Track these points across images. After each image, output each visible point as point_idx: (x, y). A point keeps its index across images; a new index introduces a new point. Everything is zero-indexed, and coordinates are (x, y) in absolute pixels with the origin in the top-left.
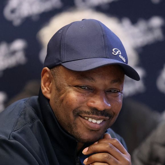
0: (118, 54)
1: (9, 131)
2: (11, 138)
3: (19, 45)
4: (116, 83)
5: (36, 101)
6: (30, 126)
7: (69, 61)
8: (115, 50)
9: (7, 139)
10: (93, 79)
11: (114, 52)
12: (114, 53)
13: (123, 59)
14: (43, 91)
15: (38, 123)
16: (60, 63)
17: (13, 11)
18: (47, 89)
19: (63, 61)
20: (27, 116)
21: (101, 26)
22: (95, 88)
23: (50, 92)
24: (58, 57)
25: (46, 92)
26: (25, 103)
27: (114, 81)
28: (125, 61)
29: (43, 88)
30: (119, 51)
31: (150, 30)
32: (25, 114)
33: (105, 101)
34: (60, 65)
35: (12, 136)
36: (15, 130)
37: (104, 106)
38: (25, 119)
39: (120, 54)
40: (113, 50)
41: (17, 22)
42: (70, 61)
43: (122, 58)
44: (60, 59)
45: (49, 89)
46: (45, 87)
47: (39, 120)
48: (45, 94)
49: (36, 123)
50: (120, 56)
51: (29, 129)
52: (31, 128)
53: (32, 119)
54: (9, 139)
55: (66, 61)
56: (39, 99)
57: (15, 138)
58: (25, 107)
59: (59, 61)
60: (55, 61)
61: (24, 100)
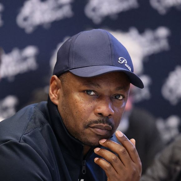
0: (124, 63)
1: (20, 134)
2: (22, 140)
3: (30, 51)
4: (121, 90)
5: (46, 106)
6: (40, 129)
7: (76, 68)
8: (121, 59)
9: (17, 141)
10: (98, 85)
11: (120, 60)
12: (120, 62)
13: (129, 68)
14: (51, 98)
15: (48, 127)
16: (68, 69)
17: (25, 19)
18: (55, 96)
19: (72, 68)
20: (37, 120)
21: (108, 36)
22: (100, 94)
23: (58, 99)
24: (67, 64)
25: (54, 98)
26: (34, 107)
27: (119, 88)
28: (130, 70)
29: (51, 94)
30: (125, 60)
31: (157, 39)
32: (35, 119)
33: (110, 107)
34: (68, 71)
35: (23, 139)
36: (25, 133)
37: (109, 111)
38: (35, 122)
39: (126, 62)
40: (120, 58)
41: (29, 30)
42: (78, 68)
43: (127, 67)
44: (68, 66)
45: (57, 96)
46: (53, 93)
47: (49, 125)
48: (52, 101)
49: (45, 126)
50: (125, 64)
51: (39, 132)
52: (41, 131)
53: (42, 123)
54: (19, 142)
55: (73, 68)
56: (48, 105)
57: (25, 141)
58: (35, 112)
59: (68, 68)
60: (64, 68)
61: (34, 105)
